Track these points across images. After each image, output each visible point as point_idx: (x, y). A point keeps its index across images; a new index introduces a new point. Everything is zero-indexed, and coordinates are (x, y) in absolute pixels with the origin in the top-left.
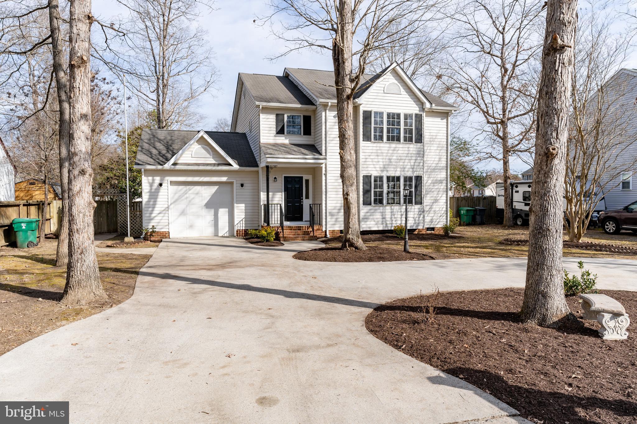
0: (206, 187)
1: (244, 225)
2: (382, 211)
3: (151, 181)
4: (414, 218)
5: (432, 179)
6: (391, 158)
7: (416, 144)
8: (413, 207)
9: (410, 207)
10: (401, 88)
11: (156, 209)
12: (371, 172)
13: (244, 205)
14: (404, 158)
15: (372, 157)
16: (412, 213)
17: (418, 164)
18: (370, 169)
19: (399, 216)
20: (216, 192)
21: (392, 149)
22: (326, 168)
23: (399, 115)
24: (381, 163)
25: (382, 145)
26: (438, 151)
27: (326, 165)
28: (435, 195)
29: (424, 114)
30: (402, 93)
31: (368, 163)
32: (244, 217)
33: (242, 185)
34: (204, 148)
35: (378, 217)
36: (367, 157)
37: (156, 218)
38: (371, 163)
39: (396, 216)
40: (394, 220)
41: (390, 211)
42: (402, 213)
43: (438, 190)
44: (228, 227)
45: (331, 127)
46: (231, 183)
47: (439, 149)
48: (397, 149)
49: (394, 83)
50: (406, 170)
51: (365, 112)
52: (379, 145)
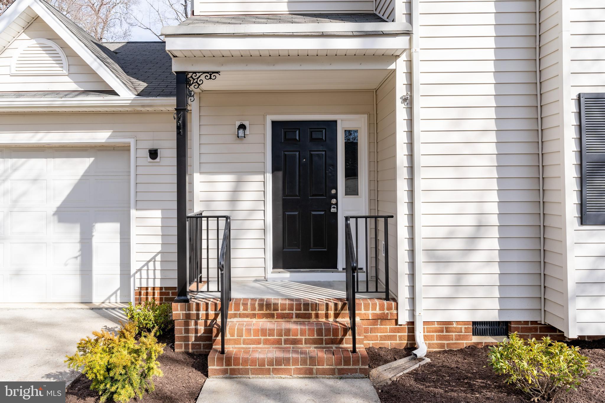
0: (58, 161)
1: (158, 274)
13: (158, 213)
20: (86, 176)
22: (410, 74)
27: (410, 62)
32: (159, 248)
33: (153, 154)
34: (45, 48)
44: (118, 277)
46: (126, 149)
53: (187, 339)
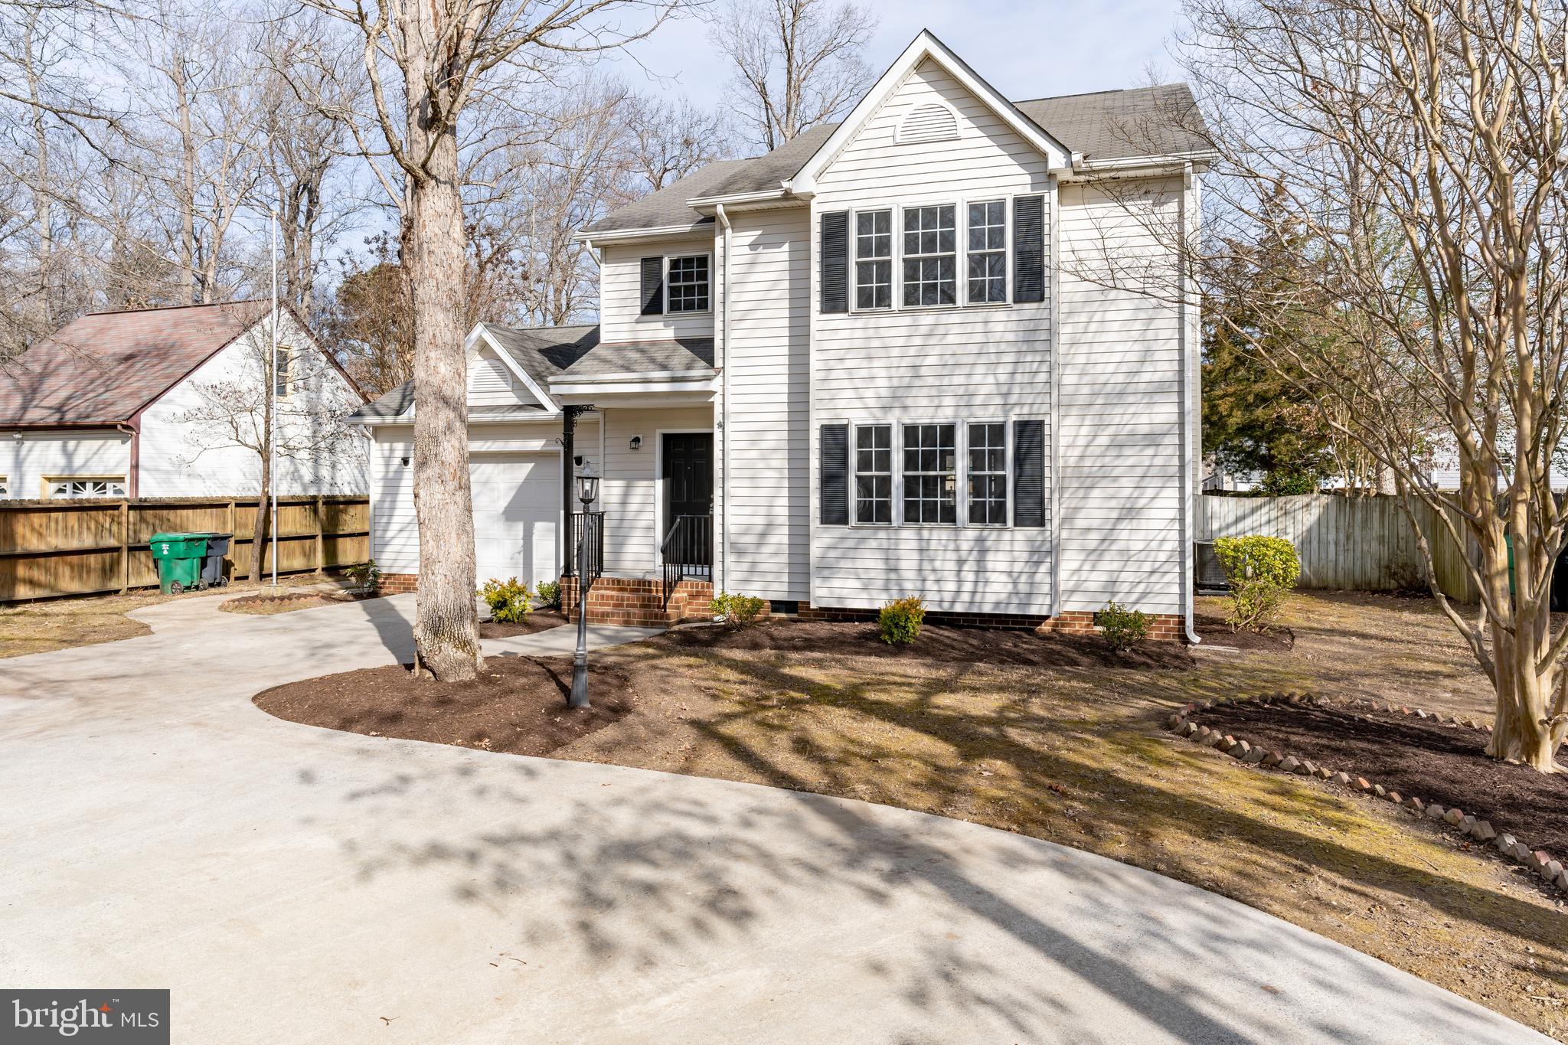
0: (504, 466)
2: (885, 544)
3: (387, 453)
4: (1010, 573)
5: (1111, 430)
6: (918, 362)
7: (1017, 306)
8: (1007, 536)
9: (994, 535)
10: (958, 115)
11: (395, 519)
12: (846, 414)
14: (970, 359)
15: (848, 364)
16: (1001, 556)
17: (1026, 378)
18: (841, 404)
19: (952, 566)
20: (527, 479)
21: (923, 330)
22: (724, 405)
23: (947, 214)
24: (884, 383)
25: (885, 321)
26: (1138, 325)
27: (724, 396)
28: (1126, 492)
29: (1055, 193)
30: (961, 133)
31: (834, 384)
34: (491, 368)
35: (871, 564)
36: (832, 364)
37: (395, 542)
38: (846, 384)
39: (938, 564)
40: (932, 577)
41: (914, 544)
42: (964, 554)
43: (1139, 472)
44: (553, 571)
45: (739, 278)
46: (557, 455)
47: (1143, 315)
48: (941, 330)
49: (931, 107)
50: (978, 400)
51: (827, 218)
52: (872, 321)
53: (569, 605)
